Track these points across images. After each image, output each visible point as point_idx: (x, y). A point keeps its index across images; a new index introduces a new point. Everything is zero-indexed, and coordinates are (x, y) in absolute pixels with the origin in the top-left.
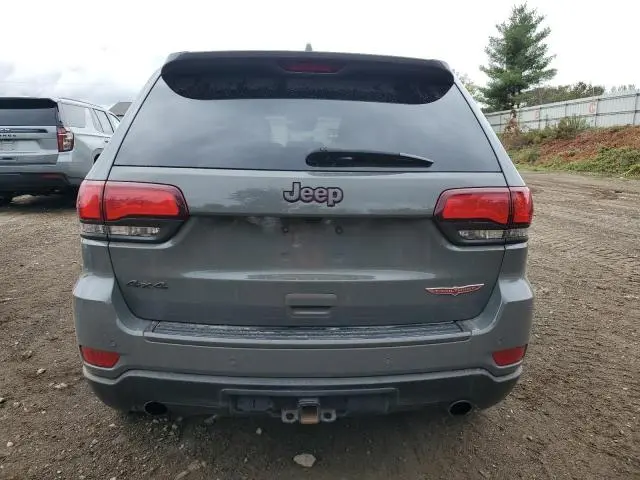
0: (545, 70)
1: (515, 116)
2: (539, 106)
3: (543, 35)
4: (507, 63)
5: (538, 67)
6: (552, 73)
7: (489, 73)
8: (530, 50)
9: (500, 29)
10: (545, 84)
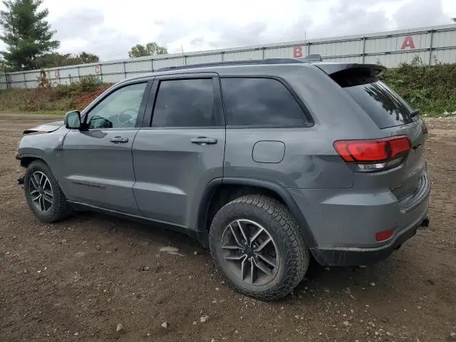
0: (51, 40)
1: (45, 75)
2: (57, 68)
3: (44, 14)
4: (20, 33)
5: (44, 39)
6: (55, 44)
7: (5, 39)
8: (36, 24)
9: (7, 5)
10: (52, 51)
